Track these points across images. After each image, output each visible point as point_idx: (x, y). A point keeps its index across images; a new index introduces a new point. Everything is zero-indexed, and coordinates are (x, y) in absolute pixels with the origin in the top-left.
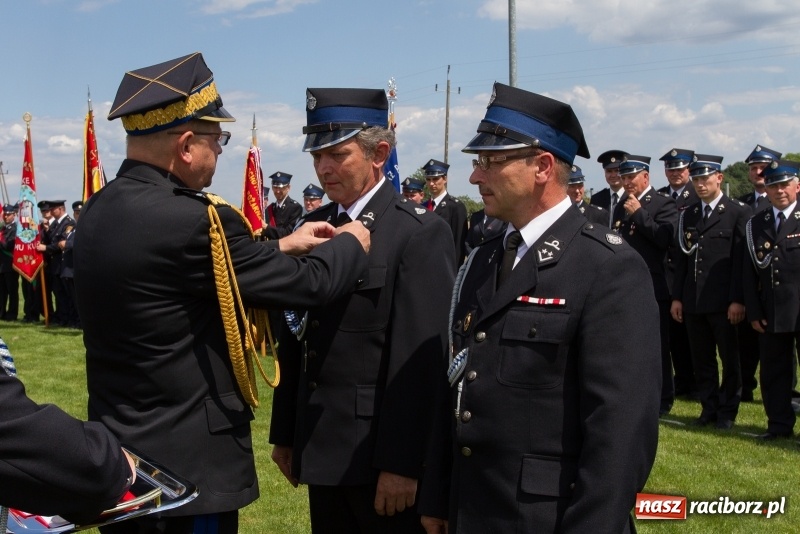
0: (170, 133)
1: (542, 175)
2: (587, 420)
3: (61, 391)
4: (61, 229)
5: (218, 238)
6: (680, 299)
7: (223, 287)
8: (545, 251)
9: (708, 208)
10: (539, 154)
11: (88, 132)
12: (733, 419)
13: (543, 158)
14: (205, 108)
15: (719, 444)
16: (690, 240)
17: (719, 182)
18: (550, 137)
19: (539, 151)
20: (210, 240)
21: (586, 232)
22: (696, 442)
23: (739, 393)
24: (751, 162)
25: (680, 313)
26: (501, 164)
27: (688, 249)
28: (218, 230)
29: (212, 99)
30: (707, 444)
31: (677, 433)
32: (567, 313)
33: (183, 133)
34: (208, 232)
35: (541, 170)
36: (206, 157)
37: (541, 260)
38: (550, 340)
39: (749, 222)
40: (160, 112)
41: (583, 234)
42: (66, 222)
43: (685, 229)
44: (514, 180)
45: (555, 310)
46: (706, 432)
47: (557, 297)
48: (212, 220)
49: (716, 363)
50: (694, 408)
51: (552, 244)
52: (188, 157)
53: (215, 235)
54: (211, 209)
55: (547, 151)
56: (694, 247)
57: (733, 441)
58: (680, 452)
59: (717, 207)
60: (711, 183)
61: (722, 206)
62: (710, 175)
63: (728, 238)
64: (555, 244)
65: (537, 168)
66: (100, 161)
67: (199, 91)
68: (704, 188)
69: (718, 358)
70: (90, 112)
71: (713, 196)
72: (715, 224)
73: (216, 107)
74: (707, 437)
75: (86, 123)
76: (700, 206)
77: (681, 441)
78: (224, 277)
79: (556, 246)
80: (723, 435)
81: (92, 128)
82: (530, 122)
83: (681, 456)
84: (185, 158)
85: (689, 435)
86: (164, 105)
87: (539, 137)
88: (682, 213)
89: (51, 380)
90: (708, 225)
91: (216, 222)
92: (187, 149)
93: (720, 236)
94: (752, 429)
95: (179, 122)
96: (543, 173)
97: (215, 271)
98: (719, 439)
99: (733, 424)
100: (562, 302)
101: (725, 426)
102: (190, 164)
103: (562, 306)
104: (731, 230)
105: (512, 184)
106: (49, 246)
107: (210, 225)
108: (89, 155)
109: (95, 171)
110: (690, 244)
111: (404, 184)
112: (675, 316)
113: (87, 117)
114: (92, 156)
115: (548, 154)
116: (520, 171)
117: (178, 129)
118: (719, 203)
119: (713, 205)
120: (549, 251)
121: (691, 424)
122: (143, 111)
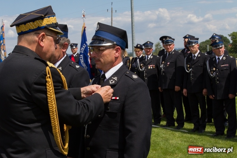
1: (117, 54)
2: (126, 138)
5: (50, 81)
6: (186, 88)
7: (50, 102)
8: (112, 80)
9: (195, 56)
10: (116, 47)
12: (204, 129)
13: (117, 48)
14: (51, 24)
15: (199, 138)
16: (189, 67)
17: (198, 47)
18: (119, 41)
19: (116, 46)
20: (46, 82)
21: (126, 74)
22: (191, 138)
23: (206, 120)
24: (212, 39)
25: (186, 93)
26: (103, 50)
27: (188, 71)
28: (50, 77)
30: (195, 138)
31: (185, 135)
32: (120, 102)
34: (46, 78)
35: (116, 52)
37: (110, 83)
38: (114, 111)
39: (208, 61)
40: (32, 24)
41: (125, 75)
43: (187, 64)
44: (108, 56)
45: (116, 101)
46: (195, 134)
47: (116, 97)
48: (47, 73)
49: (199, 110)
50: (192, 126)
51: (115, 78)
53: (48, 80)
55: (118, 46)
56: (190, 70)
57: (203, 137)
58: (185, 141)
59: (198, 56)
60: (195, 48)
61: (199, 55)
62: (195, 45)
63: (202, 66)
64: (116, 78)
65: (115, 52)
68: (193, 50)
69: (199, 108)
71: (196, 52)
72: (197, 62)
74: (195, 136)
76: (192, 56)
77: (186, 137)
78: (51, 98)
79: (116, 79)
80: (200, 135)
82: (113, 36)
83: (185, 143)
85: (189, 135)
87: (116, 41)
88: (186, 58)
90: (195, 62)
91: (49, 74)
92: (42, 40)
93: (199, 66)
94: (211, 132)
96: (117, 53)
97: (48, 95)
98: (199, 136)
99: (204, 131)
100: (118, 98)
101: (201, 132)
103: (118, 99)
104: (203, 64)
105: (107, 57)
107: (46, 75)
110: (189, 69)
112: (184, 94)
115: (119, 47)
116: (110, 53)
118: (198, 54)
119: (196, 55)
120: (113, 80)
121: (191, 131)
122: (25, 23)
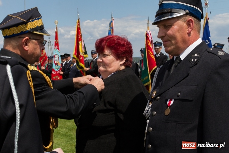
0: (19, 38)
3: (68, 136)
4: (68, 66)
11: (78, 27)
14: (35, 28)
28: (30, 81)
29: (39, 25)
33: (24, 38)
36: (35, 49)
40: (15, 28)
42: (71, 63)
52: (26, 48)
54: (28, 72)
66: (83, 39)
67: (33, 21)
70: (79, 19)
73: (41, 28)
75: (77, 24)
81: (79, 26)
84: (25, 48)
86: (17, 25)
89: (64, 130)
92: (26, 45)
95: (23, 33)
102: (28, 51)
106: (65, 72)
108: (78, 36)
109: (80, 43)
111: (214, 45)
113: (77, 21)
114: (79, 37)
117: (23, 36)
122: (9, 28)
